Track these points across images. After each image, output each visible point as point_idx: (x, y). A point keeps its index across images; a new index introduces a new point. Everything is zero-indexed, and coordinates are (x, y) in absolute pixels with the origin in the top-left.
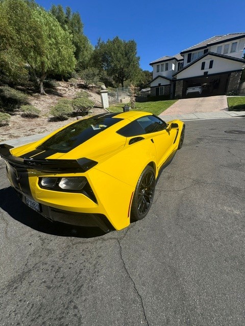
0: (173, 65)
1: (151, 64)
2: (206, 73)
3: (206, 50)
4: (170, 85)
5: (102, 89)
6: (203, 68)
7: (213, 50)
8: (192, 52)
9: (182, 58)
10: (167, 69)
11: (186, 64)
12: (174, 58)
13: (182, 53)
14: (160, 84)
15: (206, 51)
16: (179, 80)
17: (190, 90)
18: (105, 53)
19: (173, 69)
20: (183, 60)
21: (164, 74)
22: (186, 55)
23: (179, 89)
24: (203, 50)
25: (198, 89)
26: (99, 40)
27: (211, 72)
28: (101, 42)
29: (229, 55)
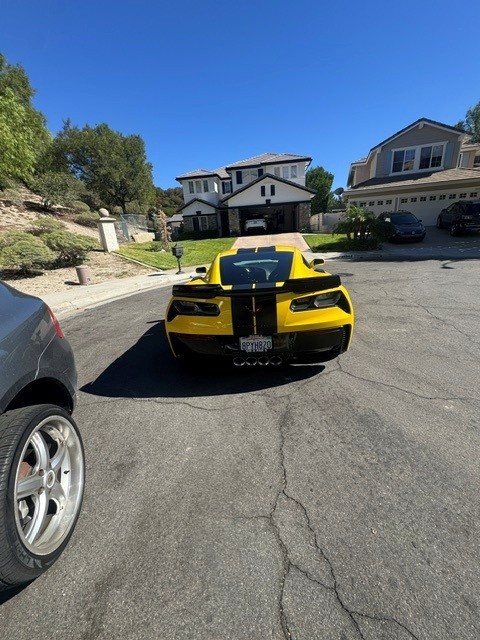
0: (216, 185)
1: (177, 179)
2: (268, 201)
3: (260, 170)
4: (215, 214)
5: (102, 215)
6: (263, 194)
7: (270, 170)
8: (243, 170)
9: (227, 176)
10: (206, 190)
11: (236, 186)
12: (216, 175)
13: (227, 169)
14: (199, 213)
15: (261, 172)
16: (232, 208)
17: (251, 224)
18: (83, 148)
19: (216, 190)
20: (230, 178)
21: (204, 196)
22: (234, 173)
23: (234, 222)
24: (257, 169)
25: (260, 223)
26: (68, 124)
27: (274, 200)
28: (71, 127)
29: (290, 179)
